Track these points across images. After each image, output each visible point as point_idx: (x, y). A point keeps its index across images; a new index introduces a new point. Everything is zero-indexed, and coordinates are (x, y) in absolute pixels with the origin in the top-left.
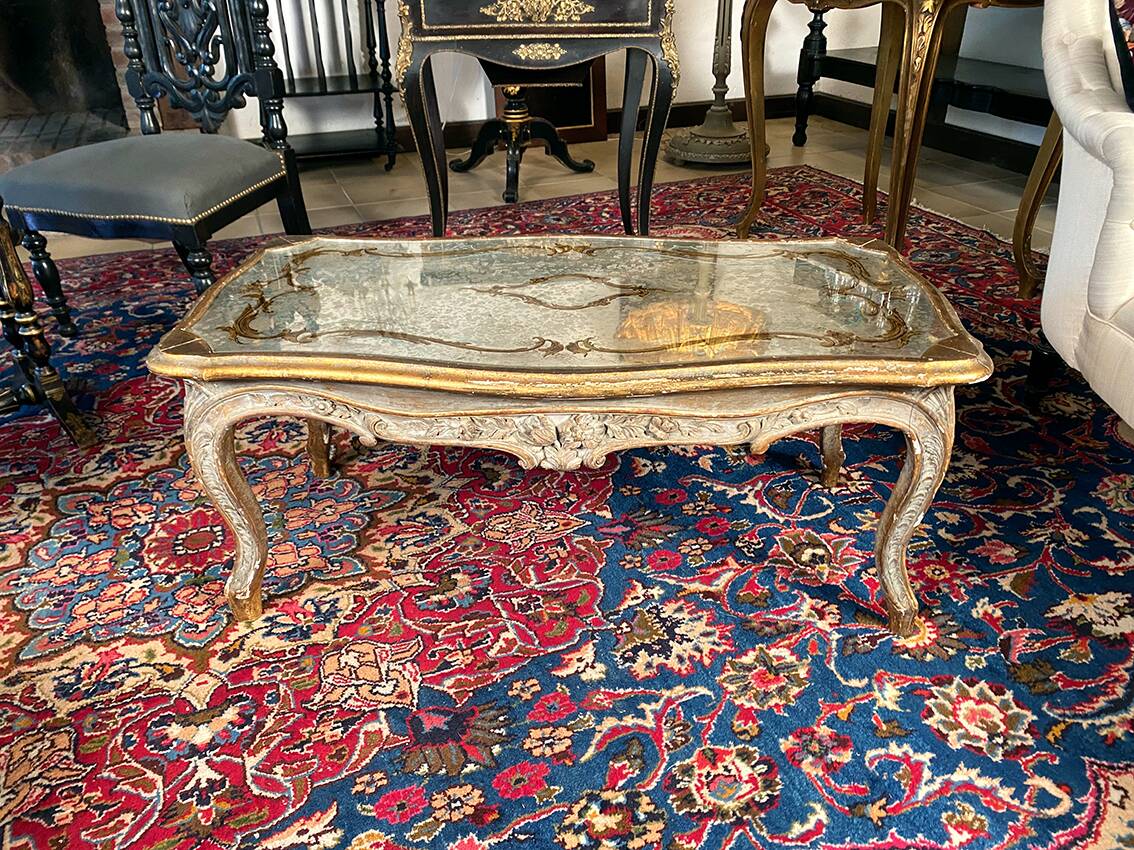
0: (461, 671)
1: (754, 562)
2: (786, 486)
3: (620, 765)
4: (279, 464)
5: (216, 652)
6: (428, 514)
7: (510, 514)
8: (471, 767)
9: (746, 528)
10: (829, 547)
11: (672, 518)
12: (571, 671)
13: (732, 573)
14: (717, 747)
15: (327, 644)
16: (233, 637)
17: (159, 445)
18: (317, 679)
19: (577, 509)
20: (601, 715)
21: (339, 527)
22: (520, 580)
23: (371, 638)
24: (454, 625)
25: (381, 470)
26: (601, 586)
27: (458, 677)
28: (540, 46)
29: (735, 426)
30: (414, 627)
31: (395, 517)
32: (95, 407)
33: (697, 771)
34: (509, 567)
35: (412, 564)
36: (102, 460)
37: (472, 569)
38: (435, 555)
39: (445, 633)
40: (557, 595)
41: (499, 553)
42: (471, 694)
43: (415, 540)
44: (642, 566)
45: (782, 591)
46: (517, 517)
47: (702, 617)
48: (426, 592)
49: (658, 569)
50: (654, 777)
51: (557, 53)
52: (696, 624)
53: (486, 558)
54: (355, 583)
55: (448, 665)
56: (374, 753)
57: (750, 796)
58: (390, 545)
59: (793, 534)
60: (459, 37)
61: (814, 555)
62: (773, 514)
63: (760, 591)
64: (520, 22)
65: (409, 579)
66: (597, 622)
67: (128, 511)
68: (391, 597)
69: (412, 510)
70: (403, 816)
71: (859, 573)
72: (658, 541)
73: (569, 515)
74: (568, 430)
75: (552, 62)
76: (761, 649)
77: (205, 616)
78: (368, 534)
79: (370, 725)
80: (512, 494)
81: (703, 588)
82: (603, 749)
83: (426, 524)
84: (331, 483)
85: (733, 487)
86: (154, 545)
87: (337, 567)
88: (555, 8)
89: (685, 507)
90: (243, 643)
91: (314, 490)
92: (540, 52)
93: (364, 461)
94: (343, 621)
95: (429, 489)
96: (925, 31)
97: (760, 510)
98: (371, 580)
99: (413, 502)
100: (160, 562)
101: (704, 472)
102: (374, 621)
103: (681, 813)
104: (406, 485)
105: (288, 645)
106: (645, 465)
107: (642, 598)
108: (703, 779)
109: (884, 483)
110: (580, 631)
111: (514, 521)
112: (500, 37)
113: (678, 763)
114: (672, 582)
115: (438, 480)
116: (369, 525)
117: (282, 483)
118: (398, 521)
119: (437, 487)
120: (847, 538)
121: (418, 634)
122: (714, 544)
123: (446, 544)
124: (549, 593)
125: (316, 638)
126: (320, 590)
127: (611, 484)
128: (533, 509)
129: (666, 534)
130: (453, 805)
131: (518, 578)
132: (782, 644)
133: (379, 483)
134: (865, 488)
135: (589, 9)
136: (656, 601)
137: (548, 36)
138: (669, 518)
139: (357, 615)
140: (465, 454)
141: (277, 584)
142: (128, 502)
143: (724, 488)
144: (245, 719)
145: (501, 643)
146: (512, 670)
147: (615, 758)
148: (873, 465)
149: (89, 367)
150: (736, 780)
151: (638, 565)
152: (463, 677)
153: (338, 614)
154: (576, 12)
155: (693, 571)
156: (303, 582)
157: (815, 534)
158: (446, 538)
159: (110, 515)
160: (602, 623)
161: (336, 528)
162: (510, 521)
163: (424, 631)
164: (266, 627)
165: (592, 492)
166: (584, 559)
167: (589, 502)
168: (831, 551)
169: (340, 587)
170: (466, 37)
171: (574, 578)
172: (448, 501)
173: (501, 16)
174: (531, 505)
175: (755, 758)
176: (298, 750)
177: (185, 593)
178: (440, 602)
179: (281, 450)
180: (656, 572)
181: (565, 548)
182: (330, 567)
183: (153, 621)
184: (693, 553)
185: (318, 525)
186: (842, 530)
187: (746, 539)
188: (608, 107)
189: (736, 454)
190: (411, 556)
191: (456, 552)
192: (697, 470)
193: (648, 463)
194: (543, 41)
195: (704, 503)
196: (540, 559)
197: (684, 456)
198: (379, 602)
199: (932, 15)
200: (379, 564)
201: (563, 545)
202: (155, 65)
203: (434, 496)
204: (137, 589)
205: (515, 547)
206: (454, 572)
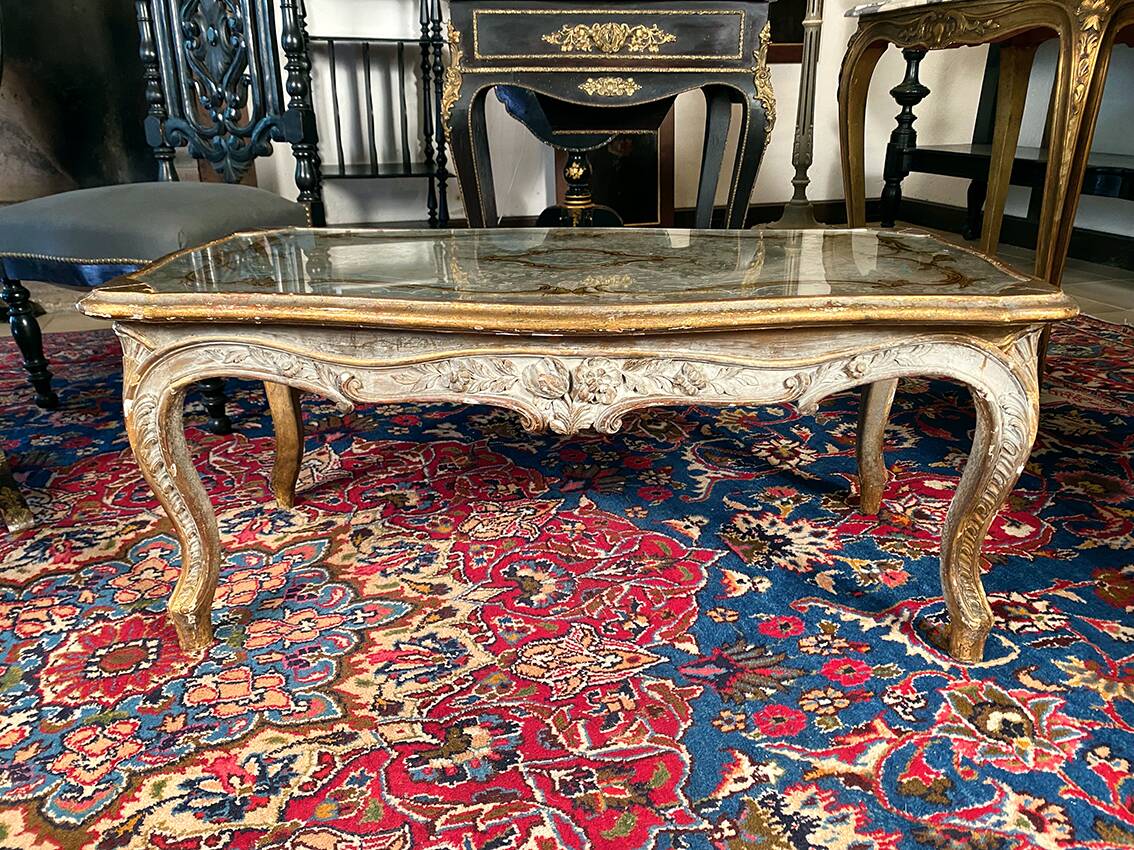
1: (916, 728)
4: (254, 561)
5: (96, 834)
6: (439, 636)
7: (554, 641)
9: (895, 676)
10: (1025, 711)
11: (786, 658)
13: (884, 746)
15: (267, 830)
16: (129, 809)
17: (109, 531)
19: (648, 638)
21: (316, 648)
22: (564, 742)
23: (333, 824)
24: (461, 809)
25: (385, 574)
26: (686, 757)
28: (611, 80)
30: (400, 809)
31: (394, 638)
32: (48, 484)
34: (549, 721)
35: (410, 709)
36: (33, 548)
37: (495, 720)
38: (443, 696)
39: (447, 822)
40: (620, 769)
41: (535, 698)
43: (417, 672)
44: (747, 729)
45: (968, 779)
46: (563, 645)
47: (847, 816)
48: (424, 752)
49: (772, 734)
51: (630, 88)
52: (839, 828)
53: (516, 704)
54: (323, 733)
58: (382, 678)
59: (968, 688)
61: (1005, 722)
62: (932, 658)
63: (932, 776)
64: (588, 52)
65: (401, 731)
66: (681, 817)
67: (42, 615)
68: (372, 758)
71: (1082, 753)
72: (769, 692)
73: (637, 647)
75: (624, 98)
77: (97, 774)
78: (353, 660)
80: (557, 613)
81: (844, 767)
83: (434, 650)
84: (316, 589)
85: (869, 616)
86: (61, 662)
87: (303, 706)
88: (630, 36)
89: (803, 642)
90: (140, 822)
91: (293, 597)
92: (610, 87)
93: (363, 561)
94: (297, 793)
95: (444, 601)
96: (1089, 51)
97: (912, 650)
98: (347, 730)
99: (420, 618)
100: (59, 688)
101: (824, 594)
102: (342, 795)
104: (415, 594)
105: (206, 828)
106: (740, 581)
107: (751, 781)
109: (1085, 619)
110: (656, 831)
111: (558, 652)
112: (564, 69)
114: (795, 756)
115: (458, 589)
116: (357, 649)
117: (252, 586)
118: (397, 645)
119: (455, 599)
120: (1051, 698)
121: (405, 820)
122: (852, 698)
123: (460, 681)
124: (607, 765)
125: (252, 819)
126: (273, 740)
127: (695, 604)
128: (586, 635)
129: (779, 681)
131: (561, 739)
133: (378, 591)
134: (1058, 624)
136: (771, 786)
137: (621, 69)
138: (781, 657)
139: (319, 784)
140: (497, 556)
141: (213, 729)
142: (46, 602)
143: (855, 617)
145: (532, 845)
148: (1062, 593)
149: (57, 439)
151: (741, 726)
153: (292, 781)
154: (655, 42)
155: (824, 740)
156: (251, 727)
157: (1000, 689)
158: (462, 672)
159: (16, 618)
160: (690, 820)
161: (312, 650)
162: (553, 650)
163: (415, 816)
164: (182, 797)
165: (668, 615)
166: (660, 714)
167: (664, 629)
168: (1032, 718)
169: (301, 738)
170: (524, 69)
171: (645, 744)
172: (469, 619)
173: (566, 45)
174: (583, 629)
177: (80, 736)
178: (443, 771)
179: (261, 543)
180: (768, 739)
181: (632, 696)
182: (293, 707)
183: (21, 778)
184: (822, 711)
185: (287, 643)
186: (1038, 685)
187: (898, 692)
188: (676, 206)
189: (867, 572)
190: (410, 696)
191: (474, 693)
192: (813, 590)
193: (745, 578)
194: (614, 75)
195: (829, 638)
196: (594, 710)
197: (795, 570)
198: (354, 765)
199: (1098, 32)
200: (363, 706)
201: (628, 691)
202: (177, 110)
203: (449, 612)
204: (15, 726)
205: (558, 690)
206: (468, 724)
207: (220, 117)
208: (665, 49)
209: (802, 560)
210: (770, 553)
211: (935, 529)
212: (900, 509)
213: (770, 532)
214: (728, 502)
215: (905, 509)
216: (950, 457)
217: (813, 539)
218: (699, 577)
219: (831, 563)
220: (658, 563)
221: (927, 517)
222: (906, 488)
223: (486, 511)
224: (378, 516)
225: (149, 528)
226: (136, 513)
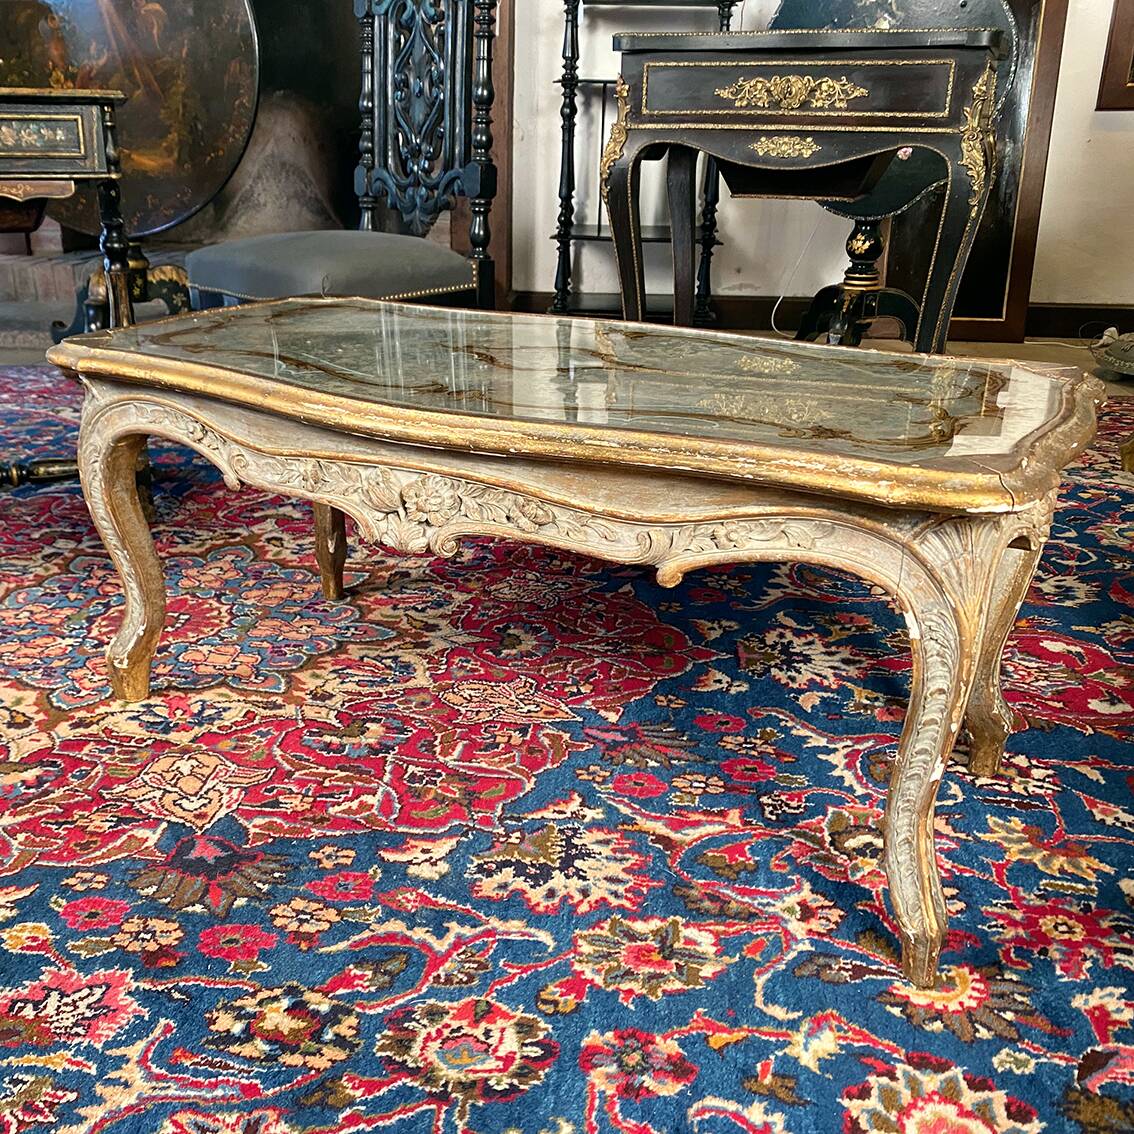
0: (284, 816)
1: (769, 825)
3: (359, 973)
4: (300, 577)
5: (73, 718)
6: (401, 659)
7: (492, 683)
8: (198, 908)
9: (795, 785)
11: (698, 745)
12: (403, 858)
13: (721, 828)
14: (500, 1005)
15: (177, 745)
16: (102, 710)
17: (205, 534)
18: (136, 772)
19: (580, 701)
20: (391, 914)
21: (299, 646)
22: (439, 751)
23: (225, 754)
24: (322, 769)
25: (395, 608)
26: (529, 786)
27: (275, 819)
28: (786, 139)
29: (633, 535)
30: (279, 758)
31: (364, 652)
33: (447, 1020)
34: (439, 735)
35: (336, 701)
37: (396, 723)
38: (371, 698)
39: (305, 774)
40: (466, 779)
41: (442, 717)
42: (270, 840)
43: (362, 678)
44: (603, 782)
45: (775, 870)
46: (497, 689)
47: (627, 859)
48: (325, 729)
49: (621, 791)
50: (386, 1003)
51: (807, 149)
52: (611, 863)
53: (423, 717)
54: (260, 699)
55: (276, 804)
56: (119, 857)
57: (486, 1075)
58: (334, 676)
59: (863, 812)
62: (854, 782)
63: (742, 859)
64: (764, 108)
65: (319, 712)
66: (487, 821)
68: (281, 724)
69: (390, 650)
70: (85, 924)
72: (652, 763)
73: (563, 705)
76: (675, 923)
77: (95, 685)
78: (321, 659)
79: (141, 831)
80: (515, 666)
81: (664, 830)
82: (357, 950)
83: (390, 668)
84: (332, 606)
85: (825, 736)
86: (115, 615)
87: (260, 680)
88: (813, 90)
89: (729, 738)
90: (103, 719)
91: (310, 608)
93: (386, 594)
94: (215, 729)
95: (427, 636)
97: (837, 772)
98: (280, 701)
99: (397, 643)
100: (104, 630)
101: (797, 709)
102: (246, 739)
103: (379, 1054)
104: (407, 626)
105: (141, 733)
106: (719, 681)
107: (568, 814)
108: (446, 1032)
109: (1082, 796)
110: (457, 823)
111: (489, 691)
112: (737, 127)
113: (432, 1001)
114: (626, 810)
115: (446, 631)
116: (330, 653)
118: (362, 659)
119: (437, 637)
121: (276, 765)
122: (729, 789)
123: (391, 692)
124: (459, 774)
125: (173, 737)
126: (222, 695)
127: (651, 687)
128: (525, 686)
129: (671, 759)
130: (142, 935)
131: (438, 748)
132: (711, 928)
133: (379, 618)
134: (1041, 791)
136: (582, 823)
137: (801, 128)
138: (693, 744)
139: (234, 728)
140: (502, 614)
141: (187, 678)
143: (809, 733)
144: (39, 781)
145: (355, 805)
146: (338, 833)
147: (359, 964)
148: (1085, 769)
150: (486, 1051)
151: (600, 779)
152: (279, 821)
153: (217, 722)
154: (842, 97)
155: (666, 809)
156: (213, 683)
158: (398, 686)
160: (491, 824)
161: (295, 646)
162: (486, 690)
163: (285, 765)
164: (138, 711)
165: (618, 689)
166: (537, 754)
167: (602, 698)
169: (242, 698)
170: (692, 126)
171: (504, 768)
172: (436, 653)
173: (741, 99)
174: (527, 682)
175: (536, 1036)
176: (54, 827)
178: (329, 744)
179: (315, 564)
181: (524, 736)
182: (253, 678)
183: (49, 675)
184: (689, 789)
185: (281, 638)
187: (784, 797)
190: (344, 692)
191: (395, 702)
192: (789, 704)
193: (726, 679)
194: (792, 133)
195: (760, 742)
196: (483, 737)
197: (786, 684)
198: (267, 724)
200: (303, 690)
201: (524, 732)
203: (425, 645)
204: (63, 646)
205: (465, 716)
206: (373, 721)
207: (416, 168)
208: (853, 104)
209: (805, 677)
210: (776, 666)
213: (798, 649)
214: (781, 616)
216: (1113, 624)
217: (838, 664)
218: (680, 669)
219: (835, 687)
220: (649, 650)
222: (1013, 643)
223: (524, 578)
225: (238, 539)
226: (234, 527)
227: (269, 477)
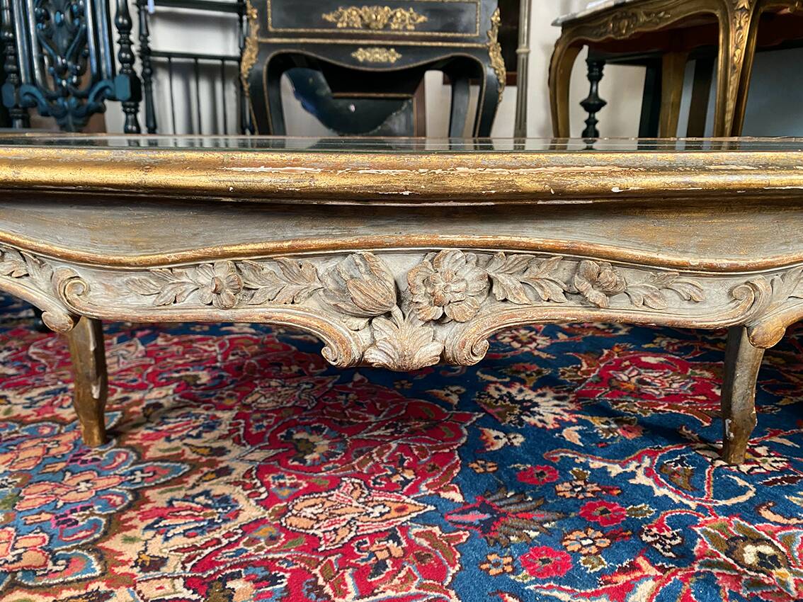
1: (678, 564)
2: (681, 462)
4: (47, 431)
6: (213, 493)
7: (324, 494)
9: (648, 516)
10: (775, 542)
11: (546, 502)
13: (651, 583)
19: (415, 489)
21: (87, 508)
22: (331, 592)
25: (168, 439)
28: (377, 50)
29: (724, 291)
31: (168, 496)
34: (316, 571)
35: (174, 565)
37: (260, 572)
38: (210, 549)
41: (303, 549)
43: (186, 527)
44: (515, 571)
46: (334, 498)
49: (540, 576)
51: (393, 57)
53: (284, 555)
54: (76, 593)
58: (150, 533)
59: (716, 524)
60: (302, 40)
61: (760, 554)
62: (678, 497)
64: (359, 28)
65: (161, 588)
69: (194, 486)
72: (533, 534)
73: (404, 497)
74: (419, 282)
75: (388, 64)
78: (124, 517)
80: (329, 469)
83: (207, 506)
84: (101, 453)
85: (614, 463)
87: (60, 566)
88: (392, 17)
89: (560, 488)
91: (76, 461)
92: (377, 56)
93: (150, 428)
95: (222, 462)
96: (742, 25)
97: (659, 492)
98: (103, 588)
99: (196, 477)
101: (572, 446)
104: (194, 456)
106: (497, 438)
109: (801, 460)
111: (328, 504)
112: (340, 41)
114: (565, 597)
115: (236, 451)
116: (130, 507)
117: (39, 452)
118: (170, 502)
119: (233, 460)
120: (794, 530)
122: (612, 537)
123: (228, 535)
127: (457, 458)
128: (355, 489)
129: (541, 523)
131: (328, 590)
133: (159, 454)
134: (781, 465)
135: (422, 19)
137: (385, 42)
138: (541, 502)
140: (276, 422)
143: (602, 464)
148: (776, 439)
151: (509, 569)
154: (411, 21)
155: (592, 580)
157: (746, 524)
158: (232, 525)
161: (83, 509)
162: (323, 504)
165: (433, 468)
166: (428, 560)
168: (783, 549)
170: (308, 41)
171: (413, 591)
172: (244, 477)
173: (342, 22)
174: (353, 483)
179: (57, 415)
180: (536, 581)
181: (399, 543)
182: (50, 566)
184: (585, 551)
185: (60, 504)
186: (779, 518)
187: (655, 530)
189: (606, 427)
190: (175, 551)
191: (241, 546)
192: (563, 444)
193: (501, 435)
194: (380, 46)
195: (582, 483)
196: (362, 559)
197: (544, 428)
199: (748, 11)
200: (124, 563)
201: (396, 539)
202: (29, 78)
203: (227, 471)
205: (327, 541)
206: (232, 577)
207: (64, 83)
208: (420, 27)
209: (550, 419)
210: (521, 414)
211: (657, 393)
212: (625, 378)
213: (519, 398)
214: (481, 376)
215: (630, 378)
216: (658, 340)
217: (556, 402)
218: (460, 435)
219: (574, 420)
220: (422, 424)
221: (649, 384)
222: (627, 363)
223: (270, 386)
224: (171, 392)
227: (132, 301)
